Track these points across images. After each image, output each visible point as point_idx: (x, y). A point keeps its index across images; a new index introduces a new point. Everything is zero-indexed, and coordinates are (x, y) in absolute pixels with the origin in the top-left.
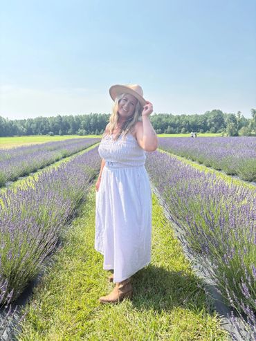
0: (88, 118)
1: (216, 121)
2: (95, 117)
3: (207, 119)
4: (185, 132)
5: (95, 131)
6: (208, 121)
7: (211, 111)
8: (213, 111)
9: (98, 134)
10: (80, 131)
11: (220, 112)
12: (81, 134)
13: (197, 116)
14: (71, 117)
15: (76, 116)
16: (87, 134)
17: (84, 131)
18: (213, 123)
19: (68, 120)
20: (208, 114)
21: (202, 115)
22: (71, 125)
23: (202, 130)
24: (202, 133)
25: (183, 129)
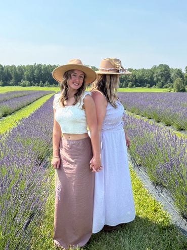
0: (32, 69)
1: (162, 75)
2: (39, 67)
3: (153, 73)
4: (132, 87)
5: (39, 83)
6: (155, 75)
7: (158, 65)
8: (160, 65)
9: (42, 86)
10: (23, 82)
11: (166, 67)
12: (24, 86)
13: (144, 70)
14: (13, 67)
15: (18, 66)
16: (31, 85)
17: (28, 82)
18: (160, 77)
19: (9, 70)
20: (155, 68)
21: (148, 70)
22: (13, 76)
23: (148, 85)
24: (149, 87)
25: (130, 84)
